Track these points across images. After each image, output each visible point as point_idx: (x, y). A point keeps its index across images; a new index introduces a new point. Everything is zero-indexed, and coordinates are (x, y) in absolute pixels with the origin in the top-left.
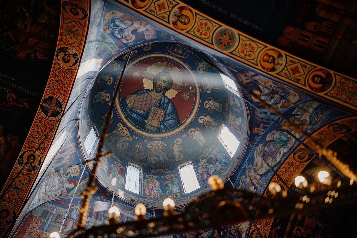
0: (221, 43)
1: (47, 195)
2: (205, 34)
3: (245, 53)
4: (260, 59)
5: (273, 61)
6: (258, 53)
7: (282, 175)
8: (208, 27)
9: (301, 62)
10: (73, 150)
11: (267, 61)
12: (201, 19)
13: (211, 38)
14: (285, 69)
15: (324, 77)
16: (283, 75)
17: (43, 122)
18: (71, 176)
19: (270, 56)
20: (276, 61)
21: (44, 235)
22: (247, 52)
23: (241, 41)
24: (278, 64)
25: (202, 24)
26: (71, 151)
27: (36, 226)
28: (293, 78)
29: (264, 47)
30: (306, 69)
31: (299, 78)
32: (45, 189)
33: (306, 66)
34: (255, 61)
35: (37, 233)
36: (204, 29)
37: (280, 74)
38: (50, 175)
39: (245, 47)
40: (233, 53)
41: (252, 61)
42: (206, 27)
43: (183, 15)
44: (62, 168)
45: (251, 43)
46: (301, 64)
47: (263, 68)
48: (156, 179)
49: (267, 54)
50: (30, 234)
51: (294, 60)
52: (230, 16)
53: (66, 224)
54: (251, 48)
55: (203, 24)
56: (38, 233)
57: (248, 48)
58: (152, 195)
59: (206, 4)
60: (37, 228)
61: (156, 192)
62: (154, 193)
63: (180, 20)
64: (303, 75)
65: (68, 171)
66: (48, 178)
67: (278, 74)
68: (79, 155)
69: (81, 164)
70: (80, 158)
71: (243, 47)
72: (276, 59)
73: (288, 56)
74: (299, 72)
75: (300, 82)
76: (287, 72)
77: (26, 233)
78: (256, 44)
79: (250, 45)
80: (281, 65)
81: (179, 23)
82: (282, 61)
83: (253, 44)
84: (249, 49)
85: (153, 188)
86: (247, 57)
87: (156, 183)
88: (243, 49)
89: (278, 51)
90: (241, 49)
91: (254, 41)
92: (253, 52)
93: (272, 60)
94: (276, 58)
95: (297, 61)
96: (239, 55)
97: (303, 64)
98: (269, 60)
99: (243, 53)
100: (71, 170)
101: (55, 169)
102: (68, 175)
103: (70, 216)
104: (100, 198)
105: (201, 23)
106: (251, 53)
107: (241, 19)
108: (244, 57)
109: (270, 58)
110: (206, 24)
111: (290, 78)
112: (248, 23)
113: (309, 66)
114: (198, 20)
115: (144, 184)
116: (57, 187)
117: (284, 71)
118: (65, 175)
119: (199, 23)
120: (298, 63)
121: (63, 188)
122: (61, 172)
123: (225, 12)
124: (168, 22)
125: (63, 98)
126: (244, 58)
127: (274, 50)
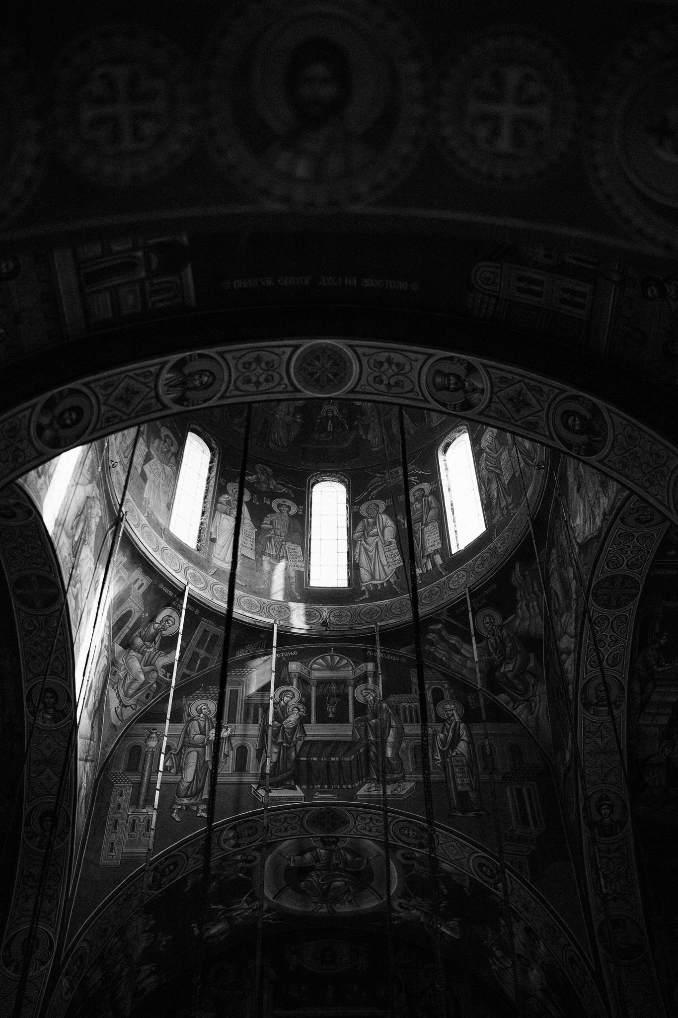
0: (318, 380)
1: (126, 707)
2: (267, 380)
3: (385, 382)
4: (427, 387)
5: (460, 386)
6: (417, 375)
7: (616, 557)
8: (267, 363)
9: (526, 381)
10: (146, 581)
11: (447, 388)
12: (239, 358)
13: (286, 381)
14: (493, 400)
15: (589, 417)
16: (494, 414)
17: (36, 623)
18: (163, 638)
19: (447, 375)
20: (467, 384)
21: (142, 817)
22: (389, 379)
23: (364, 361)
24: (474, 390)
25: (247, 365)
26: (139, 588)
27: (121, 799)
28: (520, 419)
29: (424, 357)
30: (541, 395)
31: (532, 419)
32: (119, 697)
33: (541, 390)
34: (418, 395)
35: (128, 817)
36: (259, 371)
37: (485, 413)
38: (117, 662)
39: (380, 369)
40: (357, 389)
41: (410, 395)
42: (263, 365)
43: (190, 375)
44: (137, 633)
45: (389, 357)
46: (527, 385)
47: (444, 405)
48: (385, 512)
49: (439, 372)
50: (115, 828)
51: (509, 376)
52: (320, 284)
53: (181, 768)
54: (394, 367)
55: (250, 364)
56: (130, 817)
57: (388, 369)
58: (377, 577)
59: (245, 286)
60: (126, 805)
61: (386, 563)
62: (380, 565)
63: (190, 385)
64: (540, 411)
65: (152, 630)
66: (116, 671)
67: (481, 413)
68: (161, 586)
69: (175, 600)
70: (167, 591)
71: (374, 371)
72: (465, 380)
73: (491, 367)
74: (528, 405)
75: (537, 430)
76: (501, 407)
77: (107, 828)
78: (403, 355)
79: (389, 361)
80: (482, 391)
81: (189, 394)
82: (482, 382)
83: (397, 358)
84: (390, 370)
85: (378, 551)
86: (395, 390)
87: (385, 527)
88: (378, 374)
89: (464, 360)
90: (372, 377)
91: (395, 350)
92: (402, 375)
93: (456, 384)
94: (463, 377)
95: (517, 378)
96: (373, 391)
97: (533, 383)
98: (449, 384)
99: (381, 382)
100: (157, 625)
101: (121, 645)
102: (157, 639)
103: (187, 739)
104: (247, 651)
105: (244, 364)
106: (401, 378)
107: (352, 280)
108: (386, 391)
109: (449, 380)
110: (258, 360)
111: (513, 421)
112: (375, 282)
113: (546, 389)
114: (232, 363)
115: (355, 543)
116: (142, 677)
117: (493, 406)
118: (148, 644)
119: (240, 366)
120: (520, 381)
121: (157, 671)
122: (139, 641)
123: (303, 280)
124: (165, 407)
125: (47, 568)
126: (389, 393)
127: (451, 358)
